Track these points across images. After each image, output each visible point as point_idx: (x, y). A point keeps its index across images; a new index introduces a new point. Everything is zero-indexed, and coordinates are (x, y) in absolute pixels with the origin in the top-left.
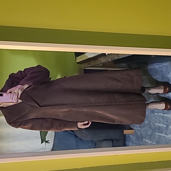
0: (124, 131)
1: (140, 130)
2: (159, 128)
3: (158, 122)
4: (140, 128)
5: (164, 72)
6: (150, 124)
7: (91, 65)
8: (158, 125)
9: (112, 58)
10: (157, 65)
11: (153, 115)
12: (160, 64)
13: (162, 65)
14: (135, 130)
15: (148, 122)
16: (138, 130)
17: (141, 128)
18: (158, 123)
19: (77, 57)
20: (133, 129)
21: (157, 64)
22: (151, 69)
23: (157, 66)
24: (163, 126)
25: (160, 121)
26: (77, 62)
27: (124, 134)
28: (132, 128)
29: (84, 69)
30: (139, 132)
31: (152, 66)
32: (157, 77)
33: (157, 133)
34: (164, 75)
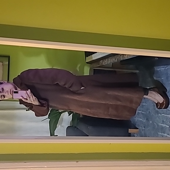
0: (129, 129)
1: (144, 130)
2: (162, 128)
3: (162, 123)
4: (144, 128)
5: (169, 75)
6: (154, 124)
7: (99, 65)
10: (163, 67)
11: (157, 115)
12: (166, 66)
14: (139, 130)
15: (152, 122)
16: (143, 130)
17: (146, 128)
19: (87, 57)
20: (138, 129)
21: (163, 66)
22: (158, 71)
23: (163, 69)
24: (166, 127)
25: (163, 121)
26: (86, 62)
27: (129, 132)
28: (137, 127)
29: (94, 69)
30: (143, 132)
31: (158, 68)
32: (163, 78)
33: (160, 133)
34: (169, 78)
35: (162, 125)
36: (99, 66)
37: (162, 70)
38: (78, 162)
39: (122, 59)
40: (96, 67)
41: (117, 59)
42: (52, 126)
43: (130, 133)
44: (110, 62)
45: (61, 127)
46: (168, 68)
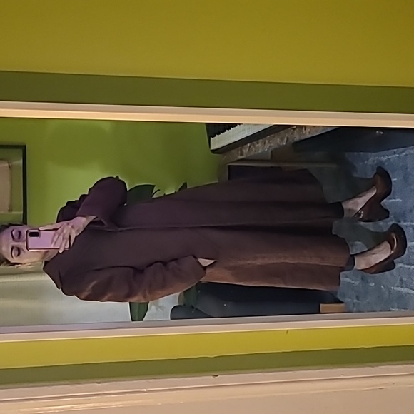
0: (321, 305)
1: (358, 304)
2: (400, 296)
3: (398, 284)
4: (358, 299)
5: (408, 170)
6: (381, 288)
7: (242, 154)
8: (399, 291)
9: (288, 139)
10: (395, 153)
12: (401, 150)
13: (404, 154)
14: (346, 305)
15: (375, 285)
16: (354, 304)
17: (360, 298)
18: (398, 286)
19: (211, 138)
20: (343, 303)
21: (395, 150)
22: (381, 163)
23: (394, 156)
24: (408, 293)
25: (401, 280)
27: (321, 312)
28: (341, 299)
29: (229, 166)
30: (355, 309)
31: (384, 156)
33: (397, 310)
34: (410, 177)
35: (400, 289)
36: (242, 157)
37: (391, 160)
39: (297, 138)
41: (285, 139)
44: (268, 147)
46: (406, 155)
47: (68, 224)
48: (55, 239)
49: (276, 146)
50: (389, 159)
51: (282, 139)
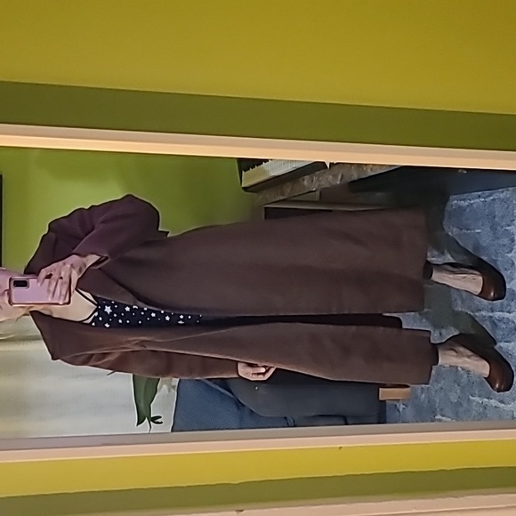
1: (428, 389)
5: (497, 219)
6: (457, 371)
7: (283, 195)
9: (342, 176)
10: (479, 197)
12: (487, 193)
13: (491, 198)
14: (411, 390)
16: (422, 389)
19: (243, 173)
20: (408, 387)
21: (480, 193)
22: (462, 209)
23: (478, 200)
26: (243, 186)
27: (381, 398)
29: (266, 208)
30: (423, 396)
31: (464, 200)
32: (479, 231)
33: (477, 399)
34: (499, 228)
36: (282, 198)
37: (475, 206)
38: (242, 511)
39: (355, 177)
40: (275, 200)
41: (339, 177)
42: (143, 389)
43: (384, 401)
44: (316, 186)
45: (169, 391)
46: (494, 199)
47: (64, 264)
48: (52, 289)
49: (328, 186)
50: (472, 204)
51: (335, 176)
